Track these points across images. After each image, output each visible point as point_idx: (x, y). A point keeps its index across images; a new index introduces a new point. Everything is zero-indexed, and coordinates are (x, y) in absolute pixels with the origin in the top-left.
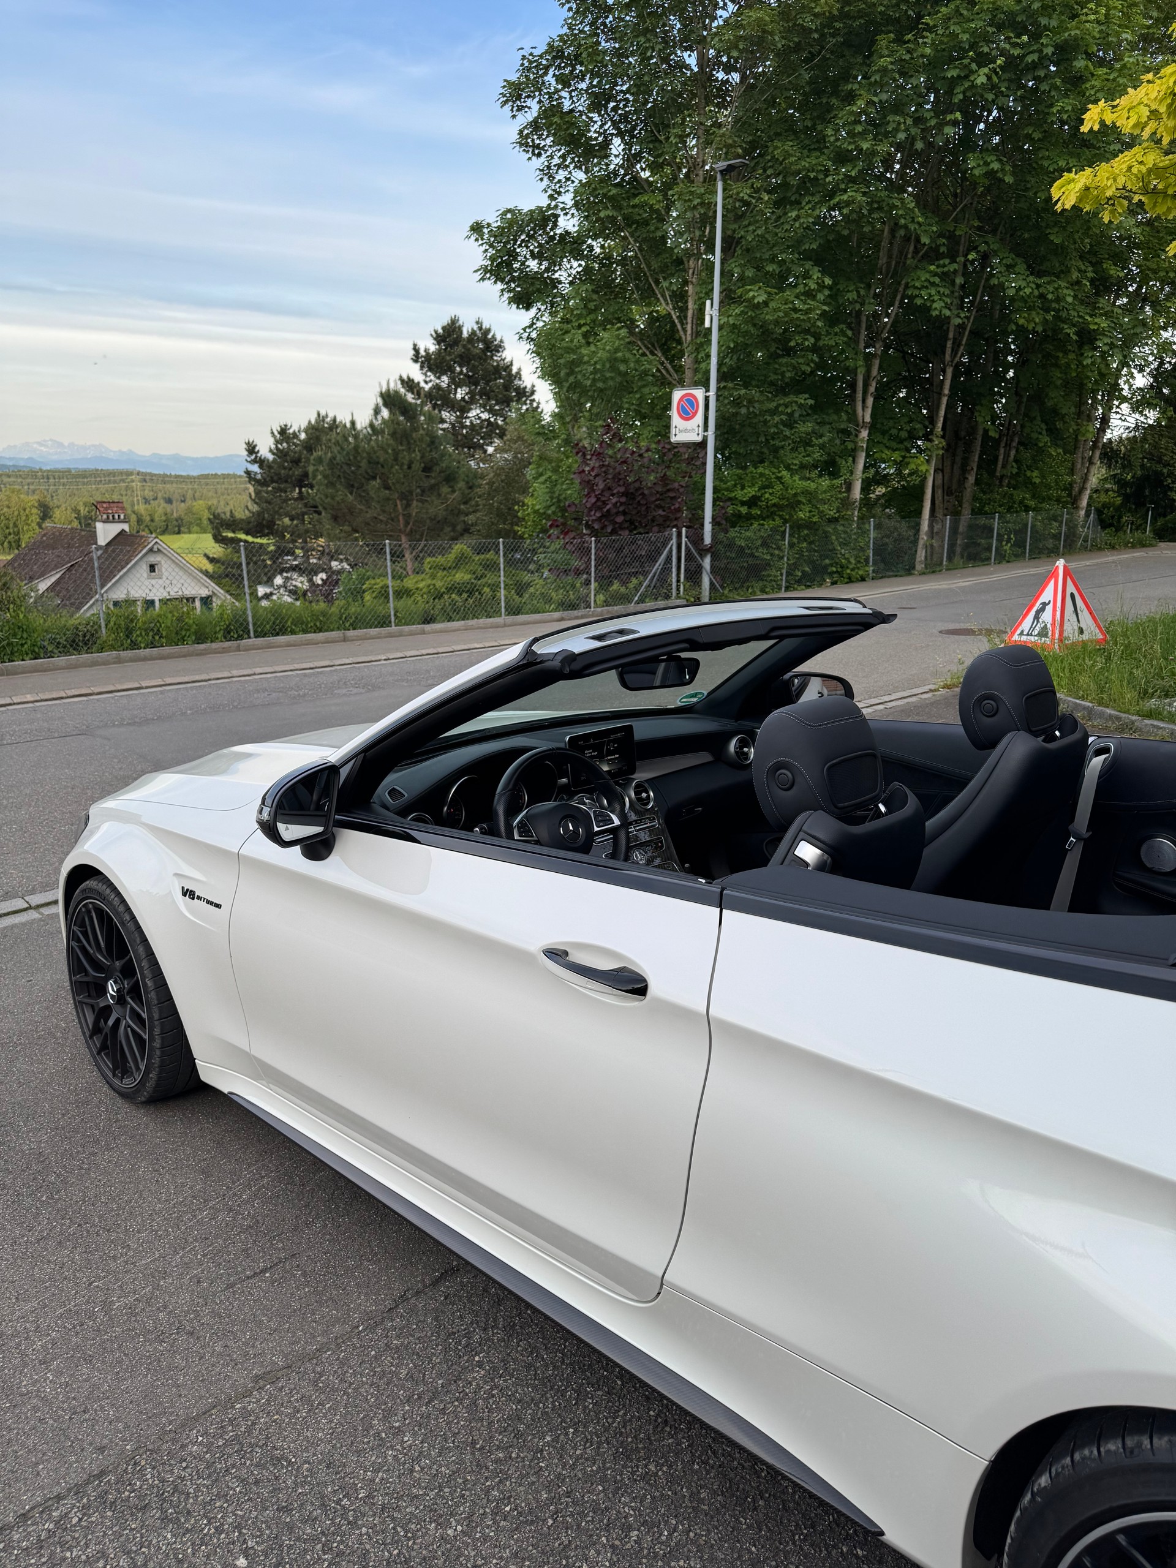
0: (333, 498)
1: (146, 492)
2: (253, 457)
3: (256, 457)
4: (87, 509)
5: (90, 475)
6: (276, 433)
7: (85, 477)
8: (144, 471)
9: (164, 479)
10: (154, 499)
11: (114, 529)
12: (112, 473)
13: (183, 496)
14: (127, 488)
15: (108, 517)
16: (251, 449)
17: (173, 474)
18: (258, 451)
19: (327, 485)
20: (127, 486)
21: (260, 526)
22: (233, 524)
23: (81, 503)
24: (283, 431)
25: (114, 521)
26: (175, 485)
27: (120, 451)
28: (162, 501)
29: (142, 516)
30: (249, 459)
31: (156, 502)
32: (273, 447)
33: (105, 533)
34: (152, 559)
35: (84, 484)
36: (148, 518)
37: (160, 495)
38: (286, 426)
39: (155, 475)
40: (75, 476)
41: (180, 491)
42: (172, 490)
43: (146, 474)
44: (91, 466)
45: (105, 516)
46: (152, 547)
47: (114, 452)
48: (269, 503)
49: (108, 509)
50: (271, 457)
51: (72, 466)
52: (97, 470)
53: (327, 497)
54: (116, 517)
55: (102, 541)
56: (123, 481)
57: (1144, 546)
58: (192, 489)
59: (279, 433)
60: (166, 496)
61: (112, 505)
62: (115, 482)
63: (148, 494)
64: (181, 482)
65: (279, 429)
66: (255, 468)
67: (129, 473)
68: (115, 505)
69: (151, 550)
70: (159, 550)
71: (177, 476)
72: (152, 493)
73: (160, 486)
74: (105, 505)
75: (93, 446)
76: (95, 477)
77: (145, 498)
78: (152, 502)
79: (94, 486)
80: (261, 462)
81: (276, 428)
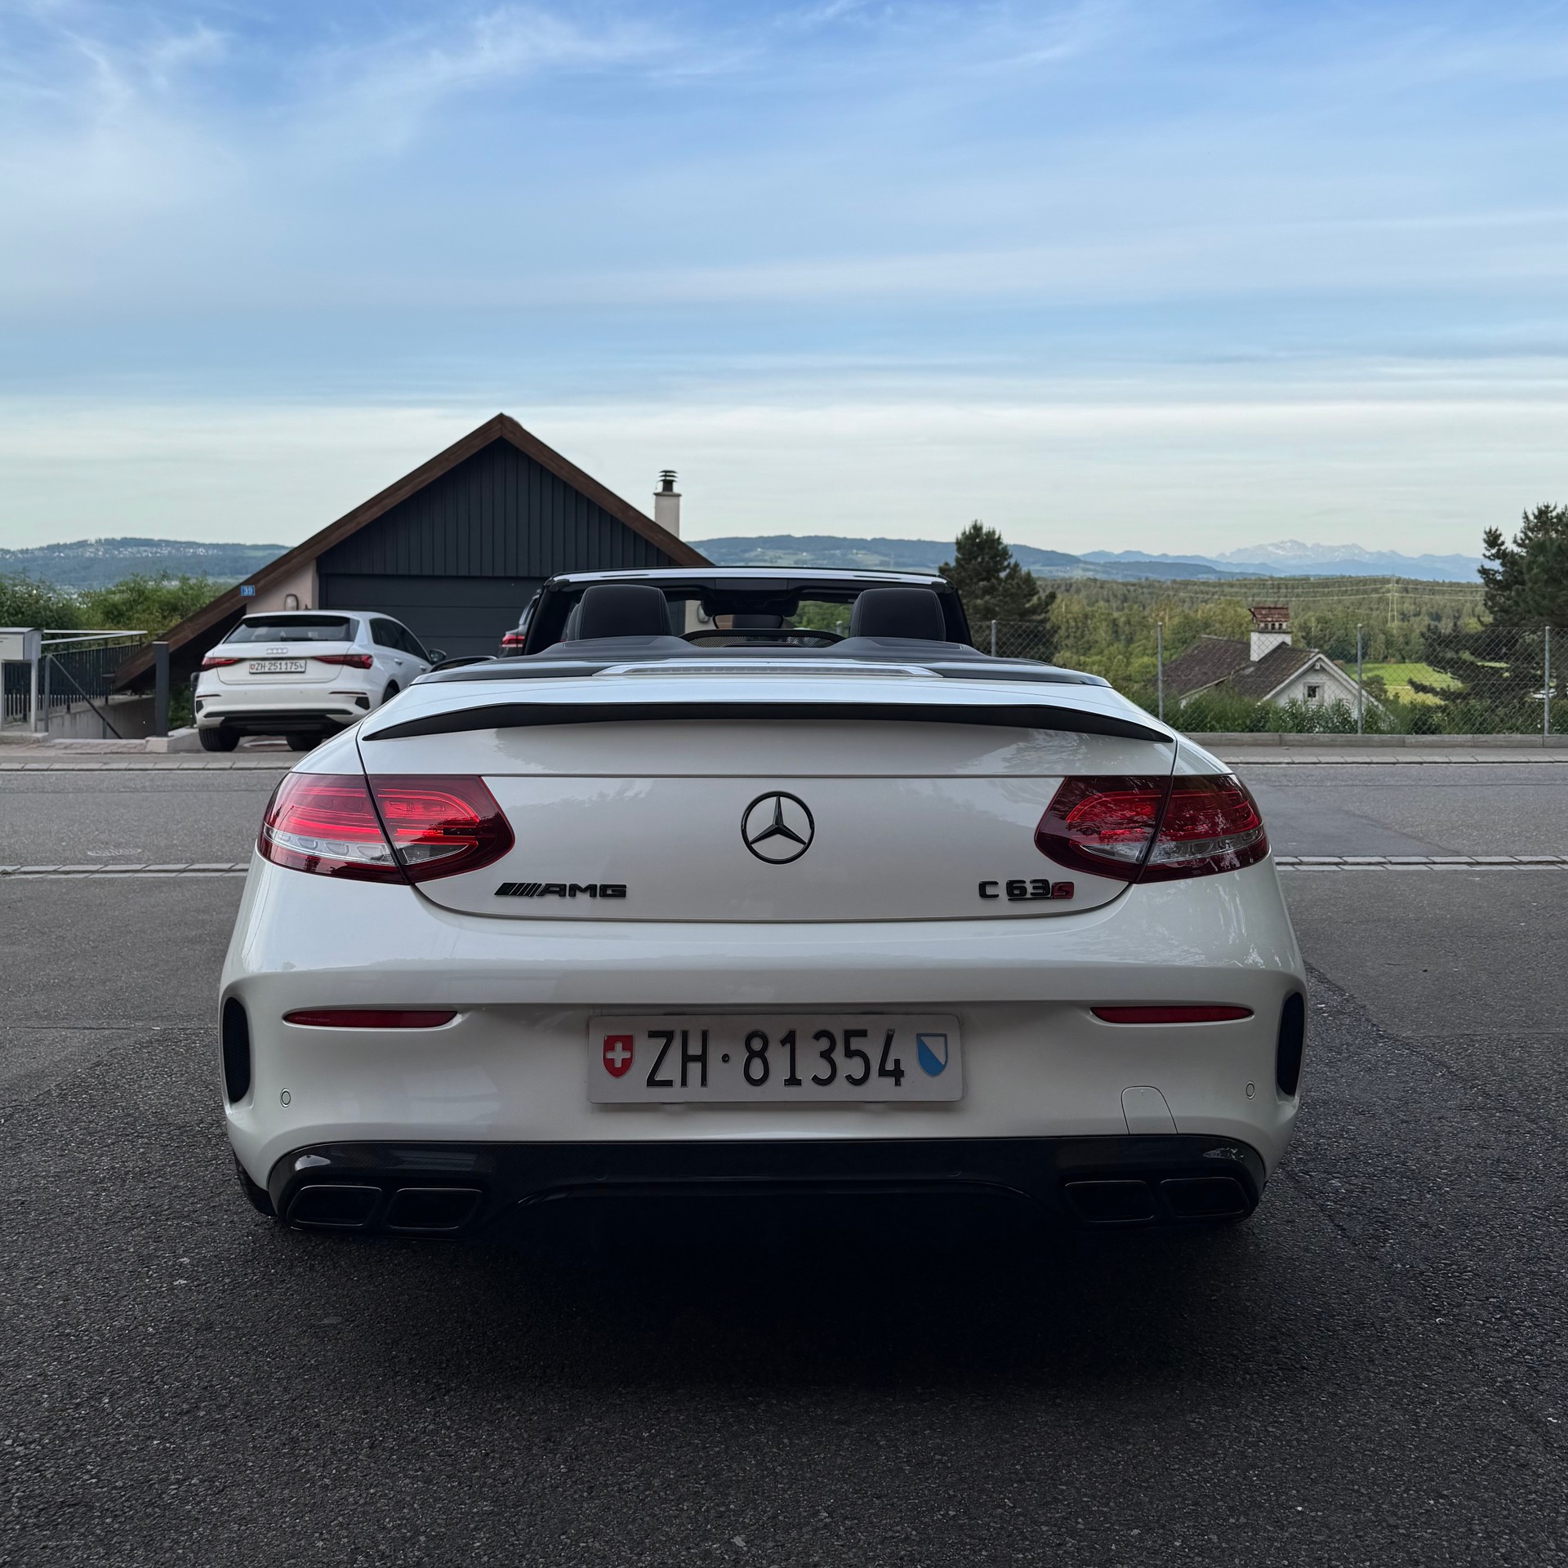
1: (1406, 605)
2: (1494, 551)
3: (1499, 550)
5: (1333, 584)
6: (1531, 517)
7: (1327, 586)
8: (1407, 577)
9: (1433, 588)
10: (1415, 615)
11: (1271, 641)
12: (1364, 581)
13: (1458, 611)
14: (1380, 600)
15: (1266, 625)
16: (1493, 539)
17: (1447, 581)
18: (1503, 543)
20: (1380, 598)
21: (1491, 644)
24: (1543, 513)
25: (1273, 631)
26: (1447, 597)
27: (1379, 553)
28: (1426, 618)
29: (1392, 636)
30: (1488, 554)
31: (1418, 619)
32: (1520, 535)
33: (1261, 645)
34: (1313, 679)
35: (1324, 595)
36: (1401, 639)
37: (1424, 609)
38: (1547, 507)
39: (1421, 583)
40: (1313, 585)
41: (1453, 604)
42: (1442, 603)
43: (1408, 582)
44: (1336, 572)
45: (1262, 625)
47: (1371, 554)
48: (1506, 612)
49: (1267, 617)
50: (1523, 552)
51: (1312, 573)
52: (1343, 577)
54: (1277, 625)
55: (1255, 656)
56: (1376, 591)
58: (1472, 601)
59: (1536, 517)
60: (1433, 611)
61: (1273, 611)
62: (1365, 592)
63: (1408, 607)
64: (1457, 593)
65: (1536, 513)
66: (1496, 565)
67: (1385, 581)
68: (1279, 611)
69: (1312, 668)
70: (1323, 669)
71: (1451, 584)
72: (1413, 607)
73: (1426, 598)
74: (1264, 612)
75: (1343, 547)
76: (1339, 587)
77: (1403, 614)
78: (1412, 619)
79: (1336, 598)
80: (1502, 555)
81: (1532, 511)
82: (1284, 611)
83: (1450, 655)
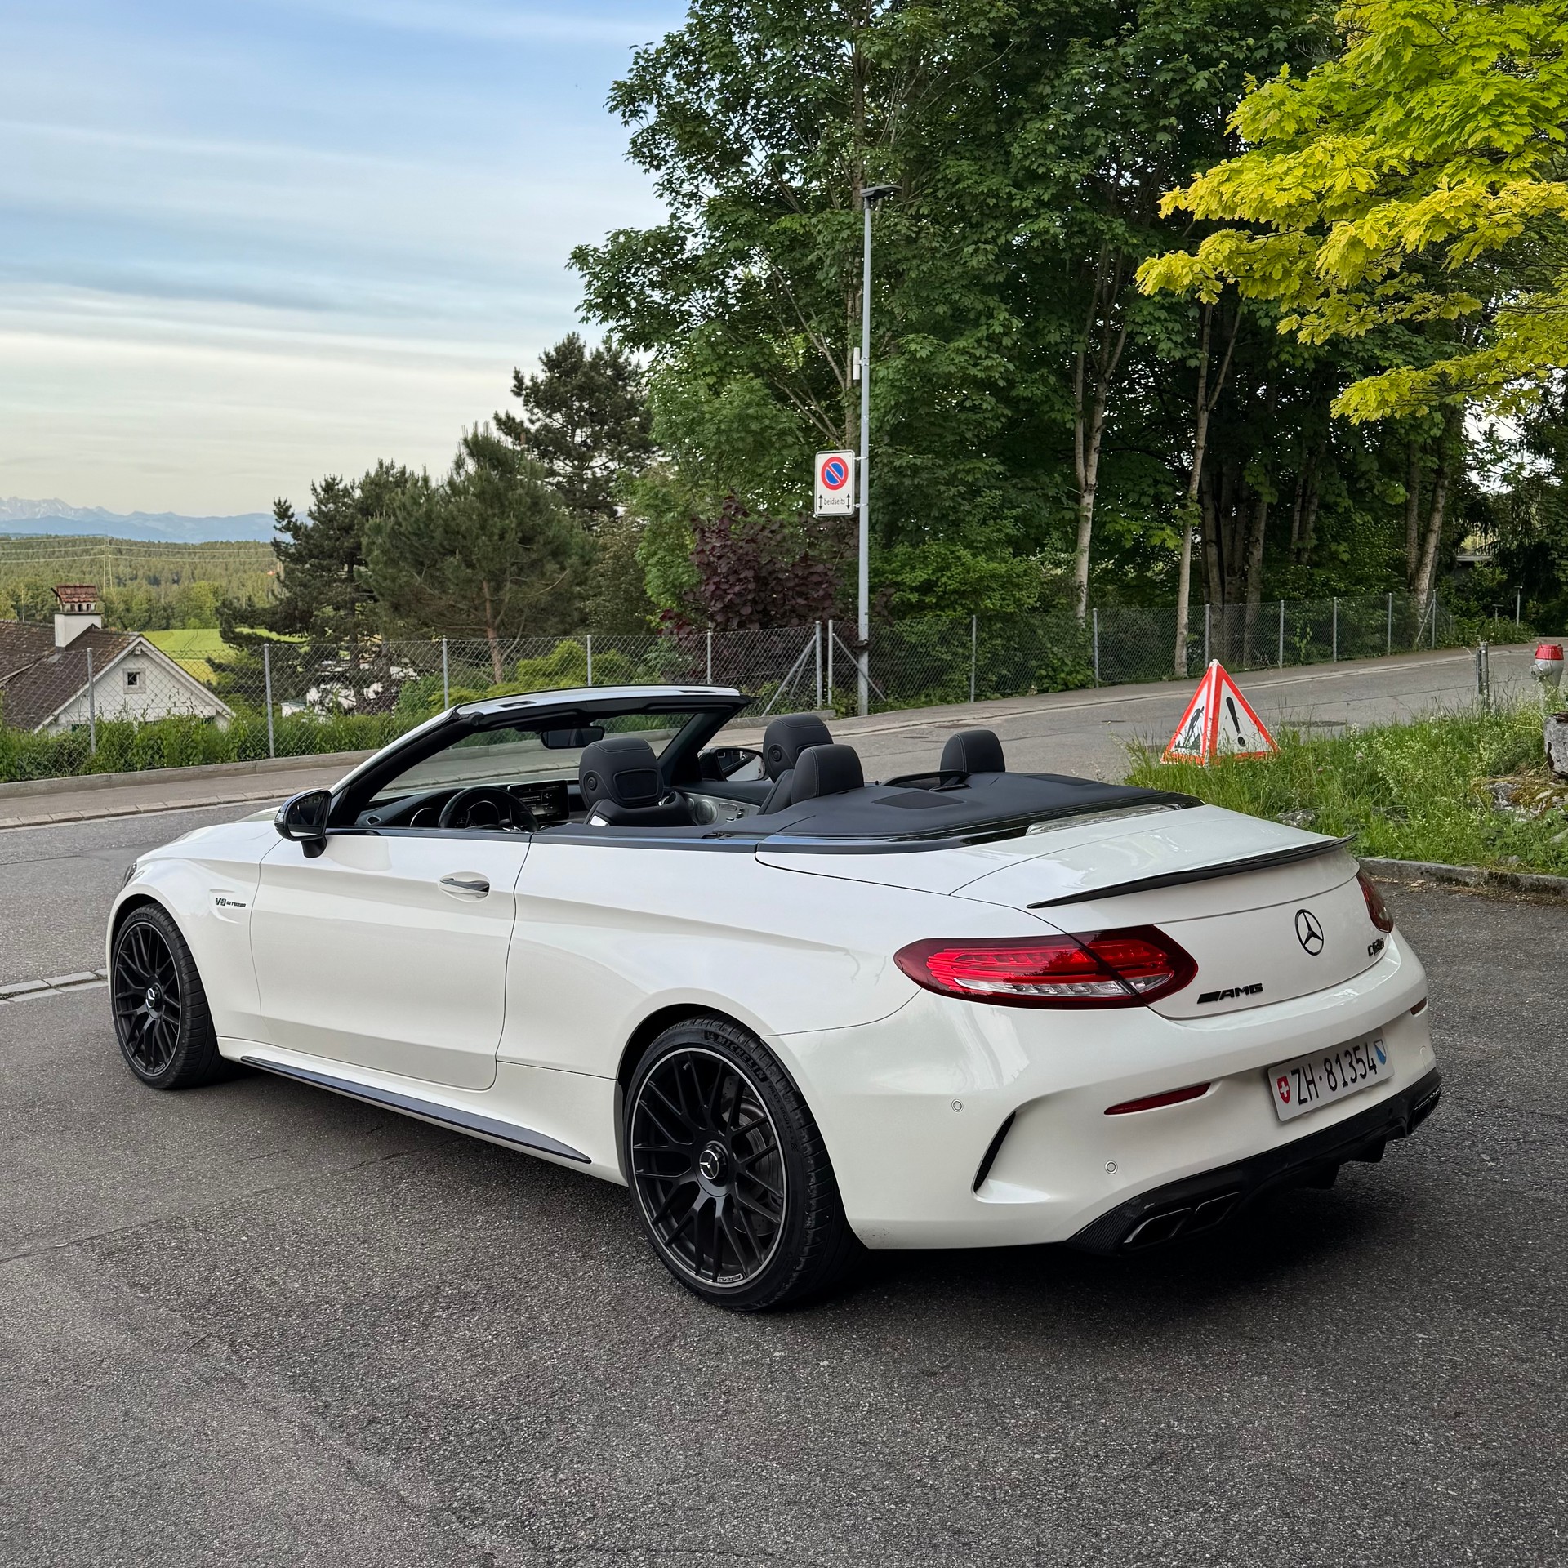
0: (393, 580)
1: (121, 568)
2: (284, 523)
3: (289, 522)
4: (30, 594)
5: (39, 544)
6: (319, 489)
7: (30, 546)
8: (120, 537)
9: (149, 549)
10: (131, 579)
11: (80, 624)
12: (72, 542)
13: (177, 574)
14: (92, 563)
15: (73, 608)
16: (283, 511)
17: (163, 541)
18: (293, 515)
19: (386, 563)
20: (92, 560)
21: (290, 618)
22: (250, 616)
23: (22, 585)
24: (329, 487)
25: (80, 612)
26: (164, 558)
27: (85, 509)
28: (144, 582)
29: (113, 603)
30: (279, 526)
31: (135, 583)
32: (314, 508)
33: (67, 629)
34: (133, 666)
35: (28, 556)
36: (122, 607)
37: (140, 573)
38: (334, 479)
39: (136, 544)
40: (16, 546)
41: (172, 566)
42: (159, 566)
43: (121, 542)
44: (40, 531)
45: (68, 606)
46: (134, 649)
47: (77, 510)
48: (305, 586)
49: (71, 597)
50: (310, 523)
51: (11, 531)
52: (49, 537)
53: (385, 579)
54: (85, 607)
55: (61, 641)
56: (87, 552)
57: (1511, 642)
58: (190, 564)
59: (323, 489)
60: (151, 574)
61: (79, 591)
62: (75, 554)
63: (124, 570)
64: (174, 554)
65: (324, 484)
66: (287, 538)
67: (97, 541)
68: (84, 590)
69: (132, 654)
70: (144, 654)
71: (168, 545)
72: (129, 569)
73: (142, 560)
74: (69, 591)
75: (45, 501)
76: (45, 547)
77: (118, 577)
78: (128, 582)
79: (42, 560)
80: (296, 530)
81: (320, 483)
82: (90, 591)
83: (246, 630)
